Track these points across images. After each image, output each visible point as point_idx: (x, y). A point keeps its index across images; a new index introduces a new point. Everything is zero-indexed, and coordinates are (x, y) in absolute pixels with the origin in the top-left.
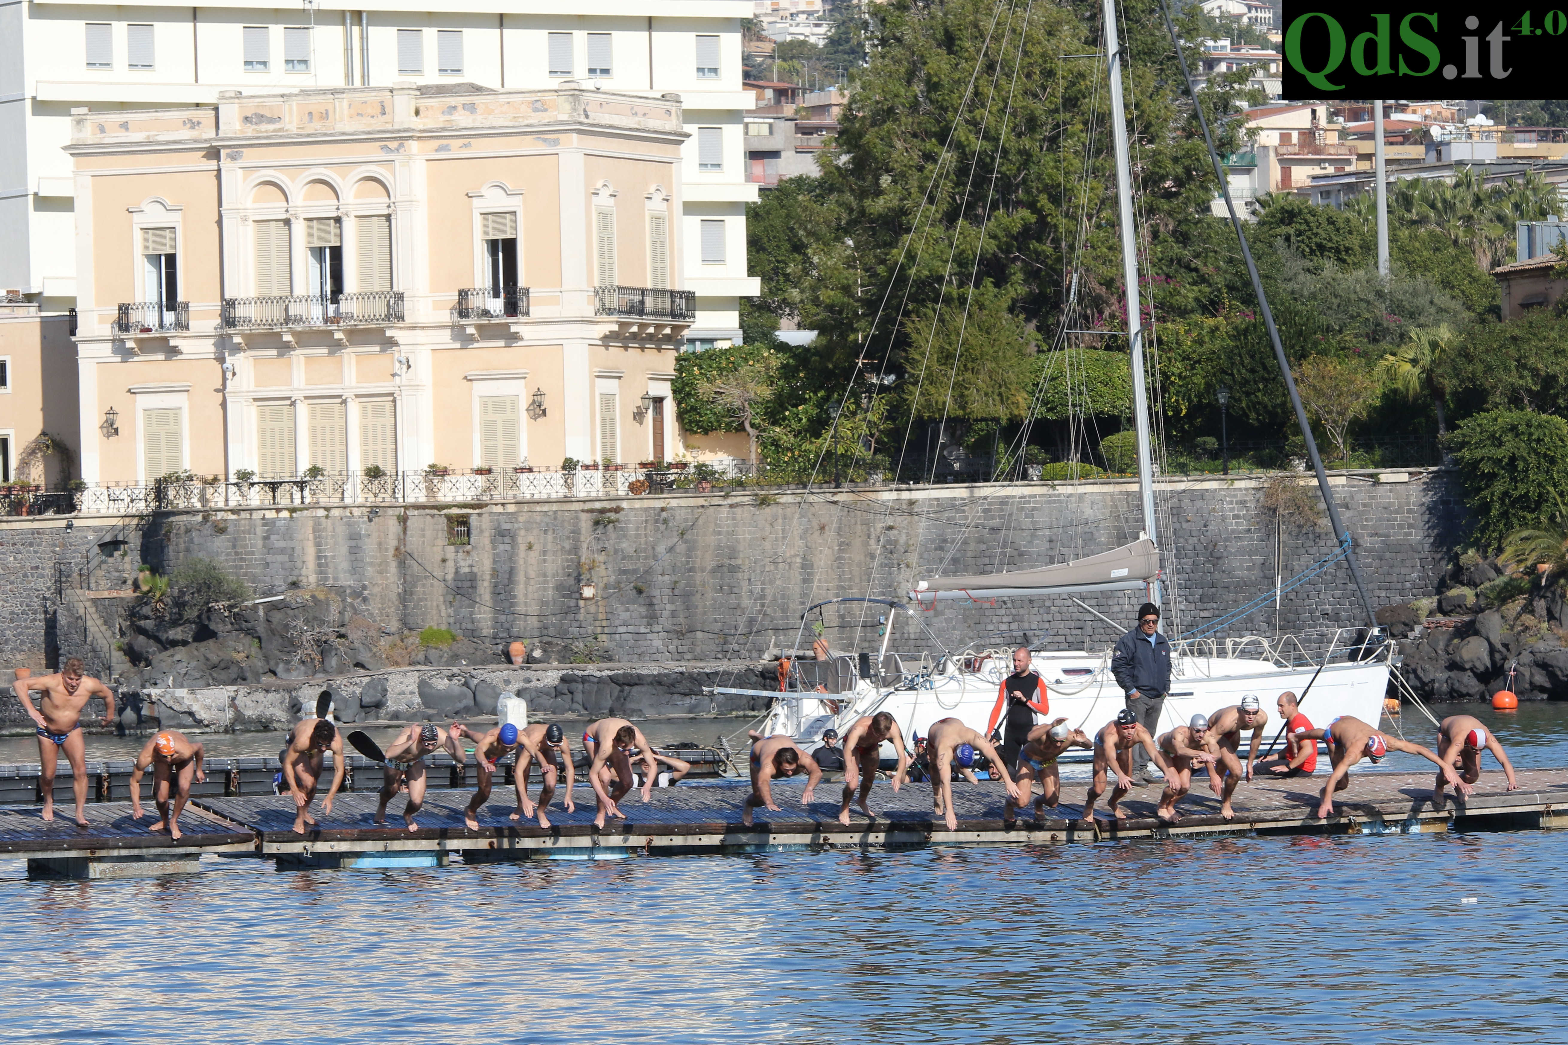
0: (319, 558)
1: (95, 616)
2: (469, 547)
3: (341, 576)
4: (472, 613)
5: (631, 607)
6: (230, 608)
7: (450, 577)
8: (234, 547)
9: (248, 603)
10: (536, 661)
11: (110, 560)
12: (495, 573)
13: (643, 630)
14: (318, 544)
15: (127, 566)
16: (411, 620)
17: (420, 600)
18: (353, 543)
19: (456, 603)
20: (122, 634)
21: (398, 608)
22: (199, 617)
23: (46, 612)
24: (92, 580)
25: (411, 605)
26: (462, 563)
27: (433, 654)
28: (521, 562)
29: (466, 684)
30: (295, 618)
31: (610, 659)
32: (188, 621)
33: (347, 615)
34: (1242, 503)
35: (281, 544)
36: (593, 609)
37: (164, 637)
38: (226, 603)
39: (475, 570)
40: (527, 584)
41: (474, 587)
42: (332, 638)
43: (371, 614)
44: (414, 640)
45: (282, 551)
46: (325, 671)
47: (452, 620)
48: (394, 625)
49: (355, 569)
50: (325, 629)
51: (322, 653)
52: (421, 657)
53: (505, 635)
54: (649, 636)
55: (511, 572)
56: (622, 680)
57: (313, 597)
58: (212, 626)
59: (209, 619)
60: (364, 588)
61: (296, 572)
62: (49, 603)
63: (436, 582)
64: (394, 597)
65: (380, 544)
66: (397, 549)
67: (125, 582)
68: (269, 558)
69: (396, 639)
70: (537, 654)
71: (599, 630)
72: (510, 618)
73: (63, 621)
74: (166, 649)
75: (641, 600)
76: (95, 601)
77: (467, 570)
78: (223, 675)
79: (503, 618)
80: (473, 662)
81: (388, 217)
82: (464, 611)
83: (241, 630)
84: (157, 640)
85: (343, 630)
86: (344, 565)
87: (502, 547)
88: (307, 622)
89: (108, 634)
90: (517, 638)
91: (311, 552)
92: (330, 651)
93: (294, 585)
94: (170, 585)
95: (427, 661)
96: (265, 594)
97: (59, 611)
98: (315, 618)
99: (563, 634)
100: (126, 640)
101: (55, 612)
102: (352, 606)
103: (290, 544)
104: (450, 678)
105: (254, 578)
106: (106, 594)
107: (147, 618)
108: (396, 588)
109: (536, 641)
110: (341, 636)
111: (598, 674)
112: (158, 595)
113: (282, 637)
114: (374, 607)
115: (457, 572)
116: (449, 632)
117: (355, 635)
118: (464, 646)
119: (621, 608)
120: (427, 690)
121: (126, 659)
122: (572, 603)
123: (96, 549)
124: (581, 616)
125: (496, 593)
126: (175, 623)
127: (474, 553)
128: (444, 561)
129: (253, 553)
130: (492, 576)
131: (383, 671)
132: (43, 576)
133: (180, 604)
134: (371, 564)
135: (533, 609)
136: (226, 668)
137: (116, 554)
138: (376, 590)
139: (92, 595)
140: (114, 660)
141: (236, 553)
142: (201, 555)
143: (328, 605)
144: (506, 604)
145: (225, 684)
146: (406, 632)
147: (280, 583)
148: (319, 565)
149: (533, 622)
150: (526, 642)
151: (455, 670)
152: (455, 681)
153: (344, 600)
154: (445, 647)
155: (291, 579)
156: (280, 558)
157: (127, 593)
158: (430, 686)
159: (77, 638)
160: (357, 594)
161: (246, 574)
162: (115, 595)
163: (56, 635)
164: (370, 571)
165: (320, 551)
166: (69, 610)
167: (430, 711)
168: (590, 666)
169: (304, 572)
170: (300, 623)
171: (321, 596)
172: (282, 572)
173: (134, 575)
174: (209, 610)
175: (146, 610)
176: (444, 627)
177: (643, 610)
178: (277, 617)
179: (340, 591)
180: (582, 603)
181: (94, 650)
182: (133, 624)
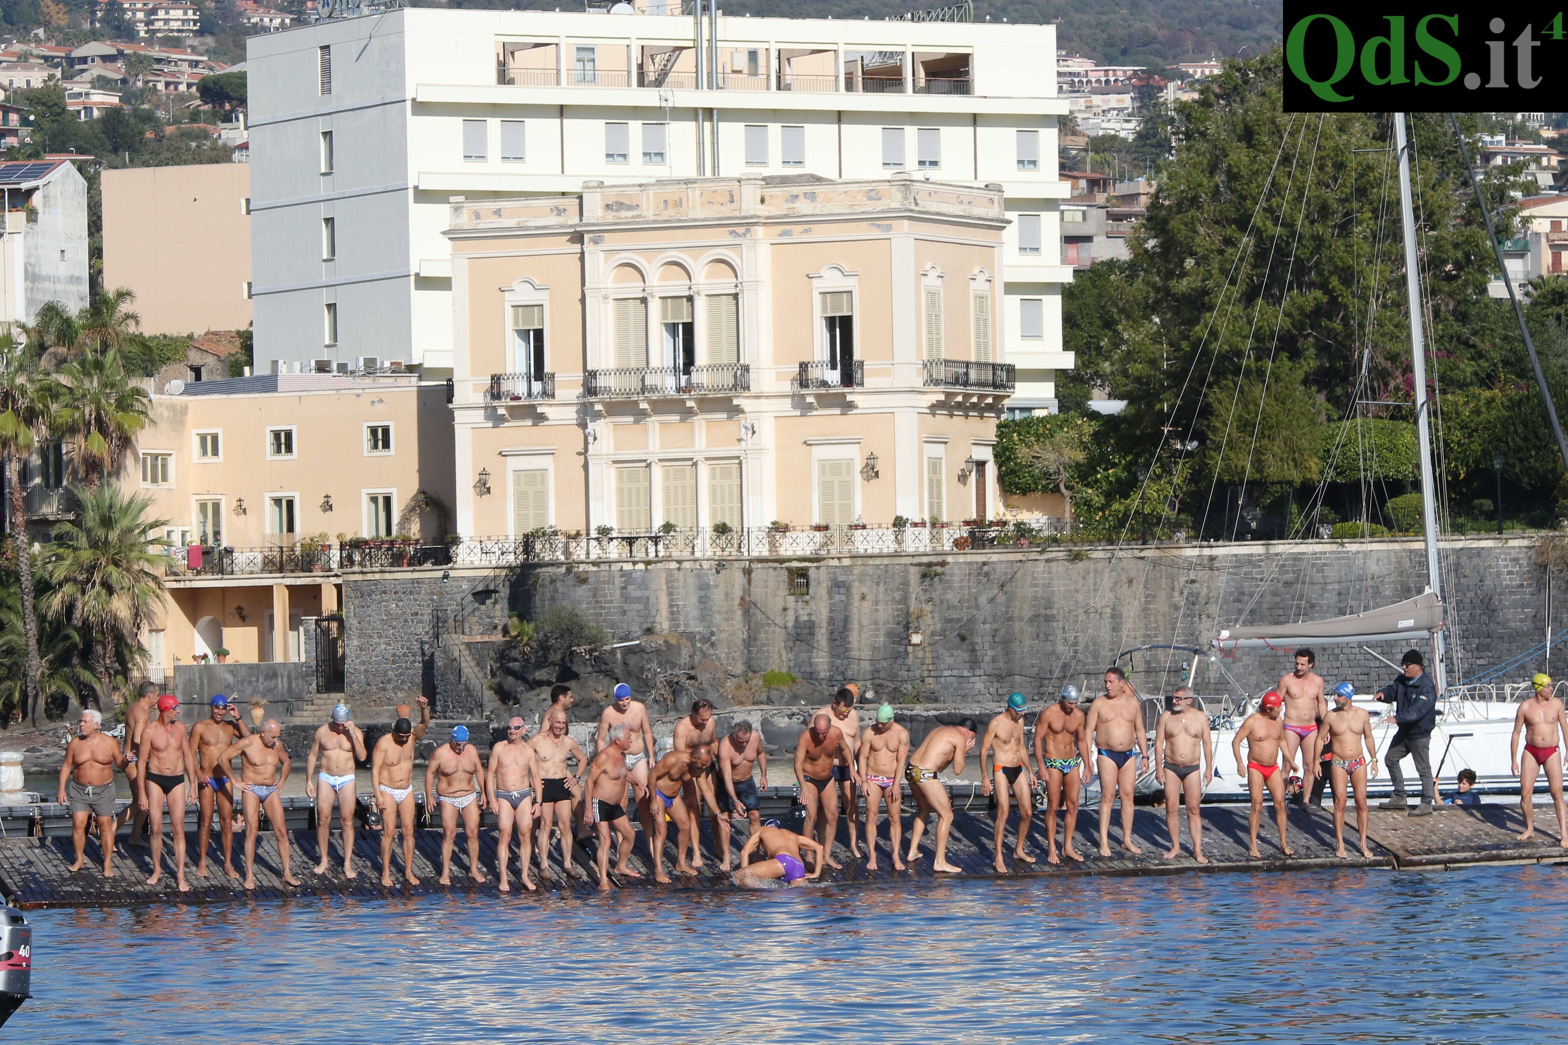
0: (671, 606)
1: (469, 658)
2: (807, 598)
3: (692, 623)
4: (810, 658)
5: (955, 653)
6: (590, 652)
7: (790, 624)
8: (595, 596)
9: (607, 648)
10: (868, 701)
11: (483, 607)
12: (831, 621)
13: (966, 673)
14: (670, 594)
15: (498, 613)
16: (754, 663)
17: (763, 645)
18: (703, 593)
19: (796, 649)
20: (493, 675)
21: (742, 653)
22: (562, 659)
23: (423, 654)
24: (467, 626)
25: (754, 650)
26: (801, 612)
27: (774, 694)
28: (855, 611)
29: (805, 722)
30: (650, 661)
31: (936, 700)
32: (554, 664)
33: (697, 659)
34: (1515, 560)
35: (638, 594)
36: (920, 654)
37: (531, 678)
38: (588, 647)
39: (813, 618)
40: (860, 631)
41: (812, 634)
42: (683, 680)
43: (719, 659)
44: (757, 682)
45: (638, 600)
46: (676, 710)
47: (792, 664)
48: (739, 668)
49: (705, 615)
50: (677, 671)
51: (674, 693)
52: (764, 697)
53: (840, 678)
54: (972, 679)
55: (846, 620)
56: (946, 720)
57: (666, 642)
58: (575, 668)
59: (571, 661)
60: (712, 634)
61: (650, 620)
62: (426, 647)
63: (778, 630)
64: (739, 642)
65: (727, 594)
66: (742, 599)
67: (495, 627)
68: (626, 607)
69: (741, 680)
70: (869, 695)
71: (926, 674)
72: (845, 662)
73: (439, 663)
74: (533, 689)
75: (964, 646)
76: (468, 645)
77: (806, 618)
78: (584, 713)
79: (838, 662)
80: (811, 702)
81: (736, 296)
82: (803, 656)
83: (600, 672)
84: (525, 680)
85: (693, 673)
86: (694, 613)
87: (837, 597)
88: (660, 664)
89: (481, 675)
90: (852, 680)
91: (664, 600)
92: (681, 691)
93: (649, 631)
94: (537, 630)
95: (769, 701)
96: (623, 640)
97: (437, 654)
98: (668, 661)
99: (893, 677)
100: (497, 680)
101: (433, 654)
102: (701, 650)
103: (646, 593)
104: (790, 716)
105: (613, 625)
106: (478, 639)
107: (515, 660)
108: (741, 634)
109: (869, 683)
110: (691, 678)
111: (925, 714)
112: (525, 639)
113: (638, 678)
114: (721, 652)
115: (797, 619)
116: (789, 674)
117: (704, 677)
118: (802, 687)
119: (946, 654)
120: (769, 727)
121: (495, 697)
122: (902, 649)
123: (470, 598)
124: (910, 661)
125: (832, 640)
126: (539, 666)
127: (812, 603)
128: (785, 609)
129: (611, 602)
130: (829, 624)
131: (729, 709)
132: (421, 622)
133: (544, 647)
134: (719, 612)
135: (866, 654)
136: (587, 706)
137: (488, 602)
138: (723, 636)
139: (466, 639)
140: (486, 699)
141: (597, 602)
142: (564, 603)
143: (679, 649)
144: (842, 649)
145: (587, 721)
146: (750, 674)
147: (636, 630)
148: (672, 613)
149: (866, 666)
150: (860, 684)
151: (795, 709)
152: (794, 719)
153: (694, 645)
154: (785, 689)
155: (645, 626)
156: (636, 606)
157: (498, 637)
158: (772, 724)
159: (452, 678)
160: (705, 640)
161: (605, 621)
162: (486, 639)
163: (433, 676)
164: (718, 618)
165: (672, 600)
166: (445, 653)
167: (772, 747)
168: (918, 707)
169: (658, 619)
170: (654, 665)
171: (673, 641)
172: (638, 619)
173: (505, 620)
174: (572, 653)
175: (514, 653)
176: (784, 670)
177: (966, 656)
178: (633, 660)
179: (690, 637)
180: (910, 649)
181: (467, 689)
182: (502, 665)
